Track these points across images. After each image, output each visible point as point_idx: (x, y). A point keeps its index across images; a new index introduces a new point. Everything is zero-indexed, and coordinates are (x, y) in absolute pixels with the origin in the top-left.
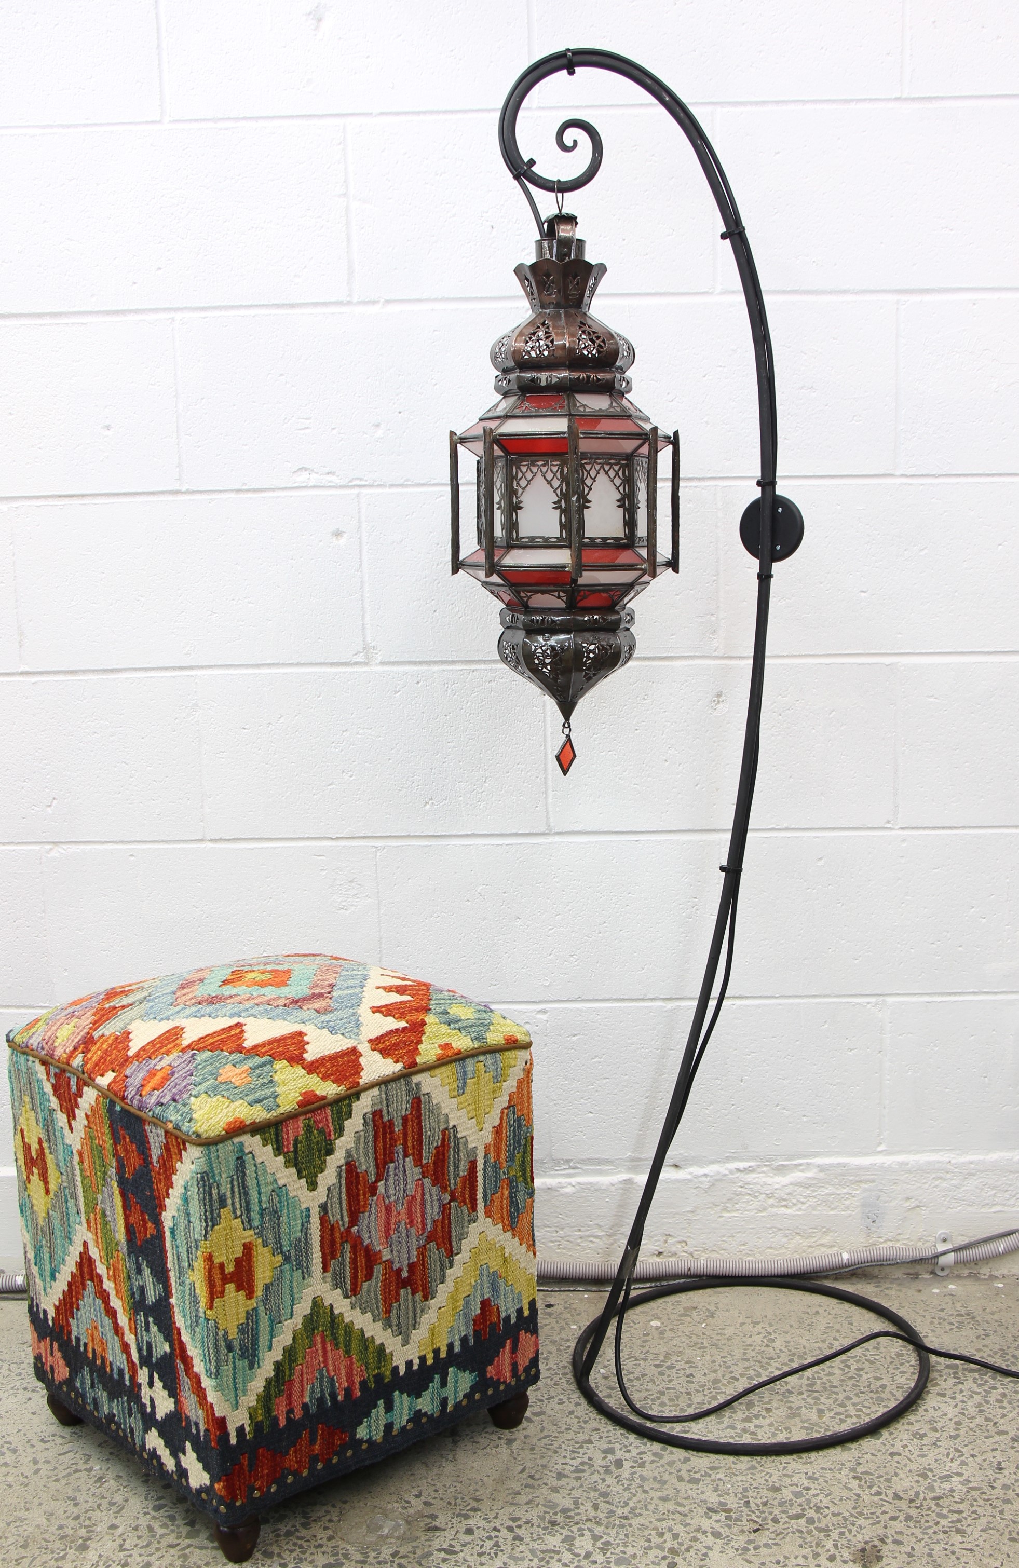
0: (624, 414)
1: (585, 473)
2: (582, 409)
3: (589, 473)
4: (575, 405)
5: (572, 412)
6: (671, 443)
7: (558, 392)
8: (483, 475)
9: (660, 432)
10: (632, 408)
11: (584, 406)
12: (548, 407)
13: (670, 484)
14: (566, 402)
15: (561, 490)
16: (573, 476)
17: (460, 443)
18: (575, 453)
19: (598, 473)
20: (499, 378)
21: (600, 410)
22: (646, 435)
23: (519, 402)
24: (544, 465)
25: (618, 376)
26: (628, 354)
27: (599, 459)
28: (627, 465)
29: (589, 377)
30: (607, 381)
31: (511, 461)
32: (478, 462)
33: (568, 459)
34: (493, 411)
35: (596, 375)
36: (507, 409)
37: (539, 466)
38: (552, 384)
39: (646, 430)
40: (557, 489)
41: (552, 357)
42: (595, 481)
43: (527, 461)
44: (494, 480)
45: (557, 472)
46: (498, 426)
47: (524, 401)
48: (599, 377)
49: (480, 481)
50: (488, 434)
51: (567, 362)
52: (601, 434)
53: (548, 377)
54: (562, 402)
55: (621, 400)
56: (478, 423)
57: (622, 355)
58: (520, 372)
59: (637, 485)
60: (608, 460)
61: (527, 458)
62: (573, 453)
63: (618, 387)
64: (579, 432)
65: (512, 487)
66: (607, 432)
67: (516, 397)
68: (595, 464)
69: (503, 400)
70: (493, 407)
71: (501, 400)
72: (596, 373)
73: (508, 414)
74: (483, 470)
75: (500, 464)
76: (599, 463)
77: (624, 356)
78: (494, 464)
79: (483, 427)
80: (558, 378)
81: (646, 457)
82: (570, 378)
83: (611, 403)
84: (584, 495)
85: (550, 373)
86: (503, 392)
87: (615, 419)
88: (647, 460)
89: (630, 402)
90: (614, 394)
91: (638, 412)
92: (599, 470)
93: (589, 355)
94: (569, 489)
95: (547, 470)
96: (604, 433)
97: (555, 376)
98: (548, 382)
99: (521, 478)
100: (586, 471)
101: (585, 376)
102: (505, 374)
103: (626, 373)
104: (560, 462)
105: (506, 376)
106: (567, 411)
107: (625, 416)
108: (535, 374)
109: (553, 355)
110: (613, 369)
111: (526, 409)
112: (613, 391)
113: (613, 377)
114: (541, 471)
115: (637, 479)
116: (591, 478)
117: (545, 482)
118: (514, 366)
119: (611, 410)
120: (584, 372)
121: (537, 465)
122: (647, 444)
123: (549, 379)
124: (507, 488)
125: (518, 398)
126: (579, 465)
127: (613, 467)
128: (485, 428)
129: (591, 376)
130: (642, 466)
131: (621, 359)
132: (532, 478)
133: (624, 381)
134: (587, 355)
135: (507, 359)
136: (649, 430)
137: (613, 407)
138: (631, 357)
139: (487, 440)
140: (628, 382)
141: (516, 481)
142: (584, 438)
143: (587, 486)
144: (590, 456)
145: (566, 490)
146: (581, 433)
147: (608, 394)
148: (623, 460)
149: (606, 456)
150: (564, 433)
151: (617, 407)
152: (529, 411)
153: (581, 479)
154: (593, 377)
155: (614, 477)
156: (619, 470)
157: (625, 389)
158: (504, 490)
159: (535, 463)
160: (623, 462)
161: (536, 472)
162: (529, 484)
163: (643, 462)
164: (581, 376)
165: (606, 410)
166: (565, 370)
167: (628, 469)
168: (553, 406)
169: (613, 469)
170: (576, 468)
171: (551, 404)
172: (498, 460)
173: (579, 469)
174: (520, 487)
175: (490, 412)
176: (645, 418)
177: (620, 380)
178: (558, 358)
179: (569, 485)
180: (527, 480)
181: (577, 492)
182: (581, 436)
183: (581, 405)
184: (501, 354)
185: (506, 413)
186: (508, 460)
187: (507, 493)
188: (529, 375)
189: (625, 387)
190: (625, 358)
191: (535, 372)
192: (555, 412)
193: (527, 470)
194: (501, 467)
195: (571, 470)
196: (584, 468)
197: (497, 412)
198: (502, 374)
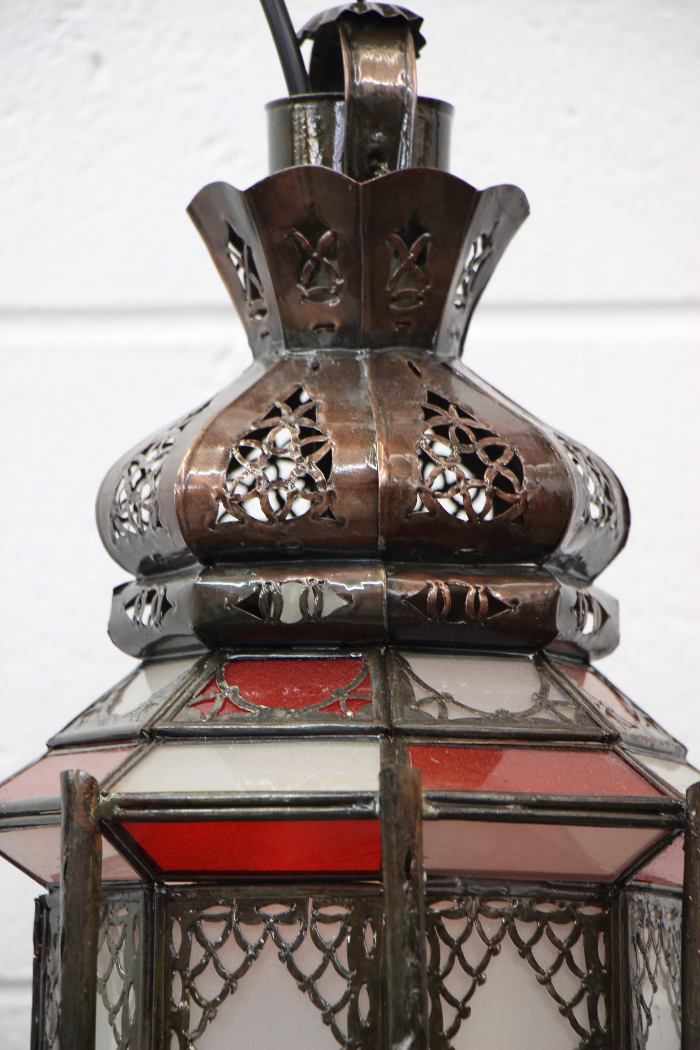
0: (590, 730)
1: (445, 952)
2: (433, 711)
3: (457, 952)
4: (408, 696)
5: (398, 722)
7: (345, 647)
8: (56, 954)
10: (618, 710)
11: (444, 699)
12: (306, 702)
14: (375, 685)
15: (354, 1015)
16: (397, 961)
18: (408, 873)
19: (493, 952)
20: (128, 594)
21: (504, 716)
22: (675, 809)
23: (200, 681)
24: (288, 919)
25: (570, 592)
26: (607, 512)
27: (496, 896)
29: (460, 594)
30: (528, 610)
31: (167, 899)
32: (41, 904)
33: (381, 895)
34: (103, 713)
35: (489, 587)
36: (155, 709)
37: (271, 920)
38: (325, 618)
39: (676, 792)
40: (336, 1009)
41: (326, 519)
42: (481, 982)
43: (228, 903)
44: (100, 975)
45: (338, 943)
46: (119, 770)
47: (221, 680)
48: (497, 595)
49: (46, 977)
50: (79, 799)
51: (381, 541)
52: (504, 804)
53: (311, 593)
54: (362, 685)
55: (581, 680)
56: (44, 757)
57: (584, 515)
58: (204, 574)
59: (641, 1001)
60: (531, 904)
61: (225, 891)
62: (400, 874)
63: (570, 632)
64: (424, 795)
65: (169, 1003)
66: (526, 798)
67: (189, 665)
68: (481, 917)
69: (142, 675)
70: (104, 699)
71: (135, 674)
72: (486, 579)
73: (159, 726)
74: (56, 935)
75: (123, 913)
76: (499, 915)
77: (590, 520)
78: (101, 913)
79: (65, 775)
80: (347, 597)
81: (676, 895)
82: (390, 597)
83: (544, 690)
84: (443, 1036)
85: (317, 580)
86: (143, 645)
87: (558, 748)
88: (679, 904)
89: (613, 689)
90: (552, 657)
91: (643, 723)
92: (498, 939)
93: (463, 516)
94: (385, 1010)
95: (301, 939)
96: (515, 803)
97: (334, 588)
98: (311, 612)
99: (200, 969)
100: (448, 941)
101: (446, 590)
102: (149, 582)
103: (597, 583)
104: (348, 906)
105: (155, 587)
106: (378, 718)
107: (593, 738)
108: (262, 581)
109: (329, 513)
110: (550, 567)
111: (226, 707)
112: (551, 646)
113: (551, 594)
114: (278, 941)
115: (643, 973)
116: (468, 969)
117: (293, 983)
118: (186, 551)
119: (543, 715)
120: (444, 577)
121: (265, 918)
122: (679, 843)
123: (313, 600)
124: (147, 1005)
125: (199, 667)
126: (423, 921)
127: (549, 930)
128: (72, 777)
129: (468, 589)
130: (661, 926)
131: (579, 530)
132: (244, 969)
133: (591, 610)
134: (455, 514)
135: (159, 524)
136: (688, 791)
137: (550, 706)
138: (616, 523)
139: (78, 821)
140: (605, 616)
141: (184, 978)
142: (441, 817)
143: (452, 1001)
144: (465, 885)
145: (372, 1014)
146: (430, 800)
147: (531, 657)
148: (589, 902)
149: (525, 889)
150: (368, 800)
151: (564, 704)
152: (236, 715)
153: (430, 974)
154: (477, 595)
155: (556, 967)
156: (573, 940)
157: (594, 638)
158: (136, 1013)
159: (258, 909)
160: (589, 911)
161: (260, 946)
162: (232, 992)
163: (664, 914)
164: (433, 592)
165: (524, 715)
166: (372, 566)
167: (607, 940)
168: (324, 696)
169: (551, 936)
170: (412, 931)
171: (320, 690)
172: (117, 897)
173: (422, 934)
174: (198, 1002)
175: (94, 717)
176: (672, 748)
177: (577, 607)
178: (347, 524)
179: (384, 996)
180: (223, 975)
181: (413, 1021)
182: (431, 810)
183: (432, 694)
184: (136, 509)
185: (153, 721)
186: (155, 898)
187: (147, 1022)
188: (240, 585)
189: (595, 632)
190: (593, 528)
191: (260, 575)
192: (336, 719)
193: (225, 936)
194: (126, 926)
195: (392, 939)
196: (442, 929)
197: (116, 717)
198: (139, 581)
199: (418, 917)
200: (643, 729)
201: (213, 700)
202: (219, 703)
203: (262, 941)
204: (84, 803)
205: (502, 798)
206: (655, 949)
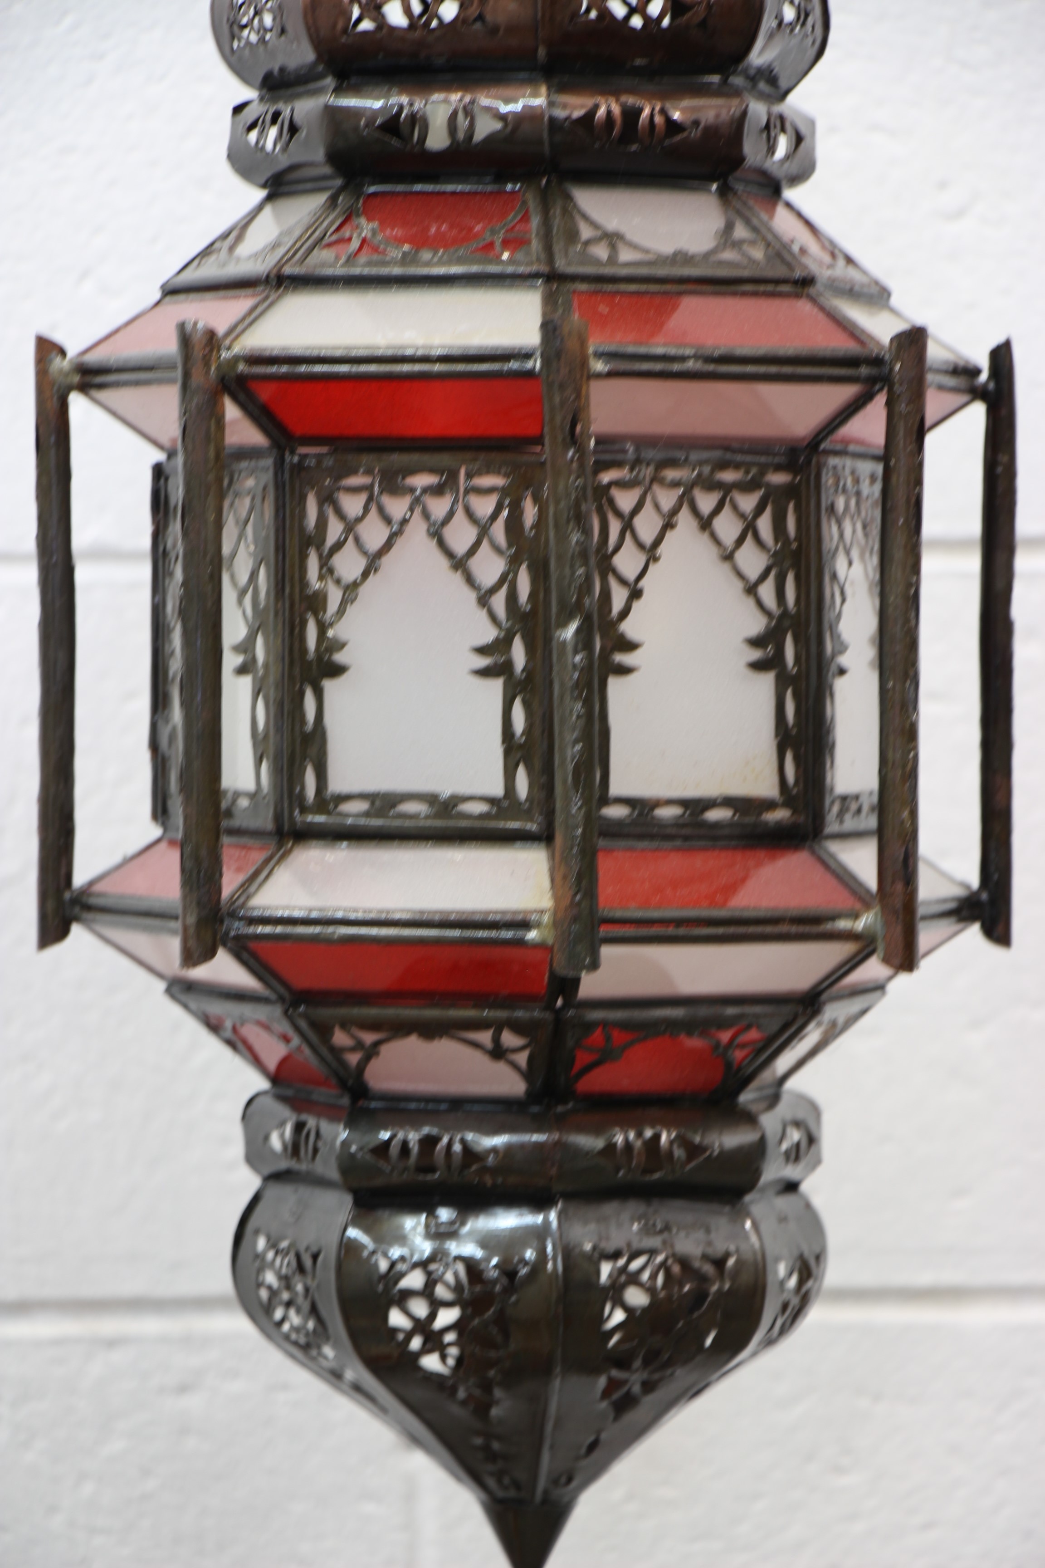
0: (780, 272)
1: (615, 527)
2: (601, 252)
3: (628, 526)
4: (572, 235)
5: (562, 265)
6: (977, 393)
7: (501, 178)
8: (176, 528)
9: (934, 353)
10: (813, 247)
11: (613, 239)
12: (456, 242)
13: (973, 563)
14: (535, 222)
15: (512, 598)
16: (562, 538)
17: (84, 388)
18: (573, 439)
19: (668, 525)
20: (250, 114)
21: (681, 257)
22: (877, 361)
23: (334, 218)
24: (438, 491)
25: (758, 110)
26: (803, 15)
27: (672, 463)
28: (790, 492)
29: (631, 115)
30: (711, 132)
31: (299, 468)
32: (159, 472)
33: (543, 464)
34: (224, 253)
35: (668, 105)
36: (281, 251)
37: (418, 492)
38: (477, 145)
39: (878, 343)
40: (493, 590)
41: (478, 26)
42: (656, 559)
43: (369, 472)
44: (226, 550)
45: (494, 516)
46: (243, 319)
47: (358, 216)
48: (676, 115)
49: (165, 553)
50: (198, 353)
51: (542, 52)
52: (683, 359)
53: (461, 116)
54: (521, 220)
55: (772, 212)
56: (158, 303)
57: (776, 17)
58: (338, 91)
59: (834, 576)
60: (712, 471)
61: (366, 459)
62: (564, 440)
63: (758, 158)
64: (591, 350)
65: (303, 582)
66: (708, 352)
67: (321, 199)
68: (656, 488)
69: (268, 210)
70: (225, 236)
71: (259, 208)
72: (664, 96)
73: (288, 270)
74: (176, 507)
75: (250, 483)
76: (675, 484)
77: (783, 26)
78: (226, 482)
79: (182, 327)
80: (503, 118)
81: (876, 458)
82: (552, 120)
83: (729, 227)
84: (612, 621)
85: (468, 98)
86: (268, 174)
87: (744, 294)
88: (879, 468)
89: (808, 224)
90: (739, 187)
91: (841, 262)
92: (675, 511)
93: (637, 22)
94: (547, 591)
95: (451, 514)
96: (696, 357)
97: (488, 109)
98: (461, 135)
99: (339, 546)
100: (618, 514)
101: (616, 109)
102: (274, 100)
103: (791, 98)
104: (506, 475)
105: (280, 106)
106: (538, 260)
107: (785, 281)
108: (404, 99)
109: (480, 18)
110: (737, 81)
111: (364, 250)
112: (738, 173)
113: (738, 113)
114: (426, 515)
115: (837, 548)
116: (640, 545)
117: (443, 562)
118: (314, 65)
119: (728, 255)
120: (616, 93)
121: (412, 490)
122: (880, 400)
123: (463, 123)
124: (280, 586)
125: (333, 201)
126: (589, 492)
127: (731, 500)
128: (189, 327)
129: (641, 110)
130: (858, 494)
131: (771, 36)
132: (388, 546)
133: (783, 130)
134: (628, 17)
135: (283, 31)
136: (892, 340)
137: (737, 245)
138: (813, 27)
139: (197, 378)
140: (799, 139)
141: (320, 556)
142: (610, 375)
143: (623, 581)
144: (637, 449)
145: (532, 596)
146: (599, 355)
147: (714, 187)
148: (778, 468)
149: (705, 455)
150: (527, 356)
151: (752, 243)
152: (375, 257)
153: (598, 550)
154: (652, 116)
155: (740, 541)
156: (759, 510)
157: (787, 165)
158: (268, 593)
159: (403, 478)
160: (778, 478)
161: (404, 522)
162: (376, 571)
163: (861, 480)
164: (602, 112)
165: (707, 255)
166: (531, 82)
167: (797, 509)
168: (476, 236)
169: (735, 507)
170: (577, 504)
171: (471, 229)
172: (244, 464)
173: (589, 507)
174: (338, 582)
175: (213, 258)
176: (874, 290)
177: (767, 127)
178: (501, 32)
179: (546, 576)
180: (365, 553)
181: (579, 605)
182: (599, 366)
183: (599, 233)
184: (256, 13)
185: (280, 264)
186: (287, 467)
187: (280, 604)
188: (378, 104)
189: (788, 157)
190: (787, 36)
191: (400, 93)
192: (490, 262)
193: (366, 509)
194: (253, 499)
195: (555, 514)
196: (611, 502)
197: (238, 260)
198: (261, 99)
199: (584, 488)
200: (840, 269)
201: (350, 239)
202: (355, 244)
203: (407, 517)
204: (204, 356)
205: (680, 352)
206: (852, 518)
